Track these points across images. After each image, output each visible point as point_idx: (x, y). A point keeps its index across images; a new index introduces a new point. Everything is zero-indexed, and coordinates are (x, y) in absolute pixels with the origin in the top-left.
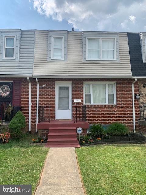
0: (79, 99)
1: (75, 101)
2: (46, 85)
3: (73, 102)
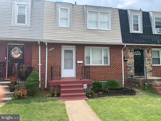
1: (78, 62)
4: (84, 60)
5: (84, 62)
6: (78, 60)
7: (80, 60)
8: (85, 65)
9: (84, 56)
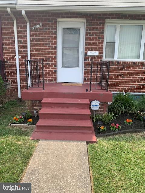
0: (95, 50)
1: (90, 53)
2: (41, 25)
3: (86, 56)
4: (102, 51)
5: (101, 53)
6: (89, 50)
7: (92, 50)
8: (104, 59)
9: (103, 41)
